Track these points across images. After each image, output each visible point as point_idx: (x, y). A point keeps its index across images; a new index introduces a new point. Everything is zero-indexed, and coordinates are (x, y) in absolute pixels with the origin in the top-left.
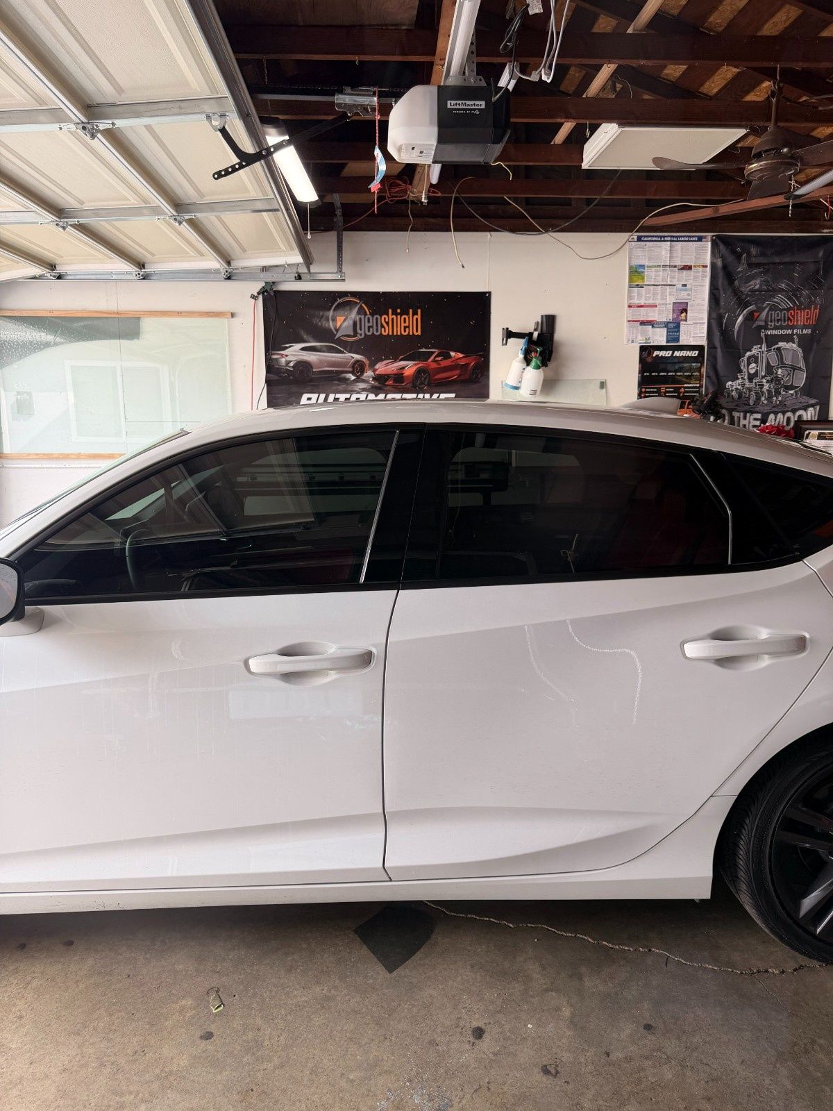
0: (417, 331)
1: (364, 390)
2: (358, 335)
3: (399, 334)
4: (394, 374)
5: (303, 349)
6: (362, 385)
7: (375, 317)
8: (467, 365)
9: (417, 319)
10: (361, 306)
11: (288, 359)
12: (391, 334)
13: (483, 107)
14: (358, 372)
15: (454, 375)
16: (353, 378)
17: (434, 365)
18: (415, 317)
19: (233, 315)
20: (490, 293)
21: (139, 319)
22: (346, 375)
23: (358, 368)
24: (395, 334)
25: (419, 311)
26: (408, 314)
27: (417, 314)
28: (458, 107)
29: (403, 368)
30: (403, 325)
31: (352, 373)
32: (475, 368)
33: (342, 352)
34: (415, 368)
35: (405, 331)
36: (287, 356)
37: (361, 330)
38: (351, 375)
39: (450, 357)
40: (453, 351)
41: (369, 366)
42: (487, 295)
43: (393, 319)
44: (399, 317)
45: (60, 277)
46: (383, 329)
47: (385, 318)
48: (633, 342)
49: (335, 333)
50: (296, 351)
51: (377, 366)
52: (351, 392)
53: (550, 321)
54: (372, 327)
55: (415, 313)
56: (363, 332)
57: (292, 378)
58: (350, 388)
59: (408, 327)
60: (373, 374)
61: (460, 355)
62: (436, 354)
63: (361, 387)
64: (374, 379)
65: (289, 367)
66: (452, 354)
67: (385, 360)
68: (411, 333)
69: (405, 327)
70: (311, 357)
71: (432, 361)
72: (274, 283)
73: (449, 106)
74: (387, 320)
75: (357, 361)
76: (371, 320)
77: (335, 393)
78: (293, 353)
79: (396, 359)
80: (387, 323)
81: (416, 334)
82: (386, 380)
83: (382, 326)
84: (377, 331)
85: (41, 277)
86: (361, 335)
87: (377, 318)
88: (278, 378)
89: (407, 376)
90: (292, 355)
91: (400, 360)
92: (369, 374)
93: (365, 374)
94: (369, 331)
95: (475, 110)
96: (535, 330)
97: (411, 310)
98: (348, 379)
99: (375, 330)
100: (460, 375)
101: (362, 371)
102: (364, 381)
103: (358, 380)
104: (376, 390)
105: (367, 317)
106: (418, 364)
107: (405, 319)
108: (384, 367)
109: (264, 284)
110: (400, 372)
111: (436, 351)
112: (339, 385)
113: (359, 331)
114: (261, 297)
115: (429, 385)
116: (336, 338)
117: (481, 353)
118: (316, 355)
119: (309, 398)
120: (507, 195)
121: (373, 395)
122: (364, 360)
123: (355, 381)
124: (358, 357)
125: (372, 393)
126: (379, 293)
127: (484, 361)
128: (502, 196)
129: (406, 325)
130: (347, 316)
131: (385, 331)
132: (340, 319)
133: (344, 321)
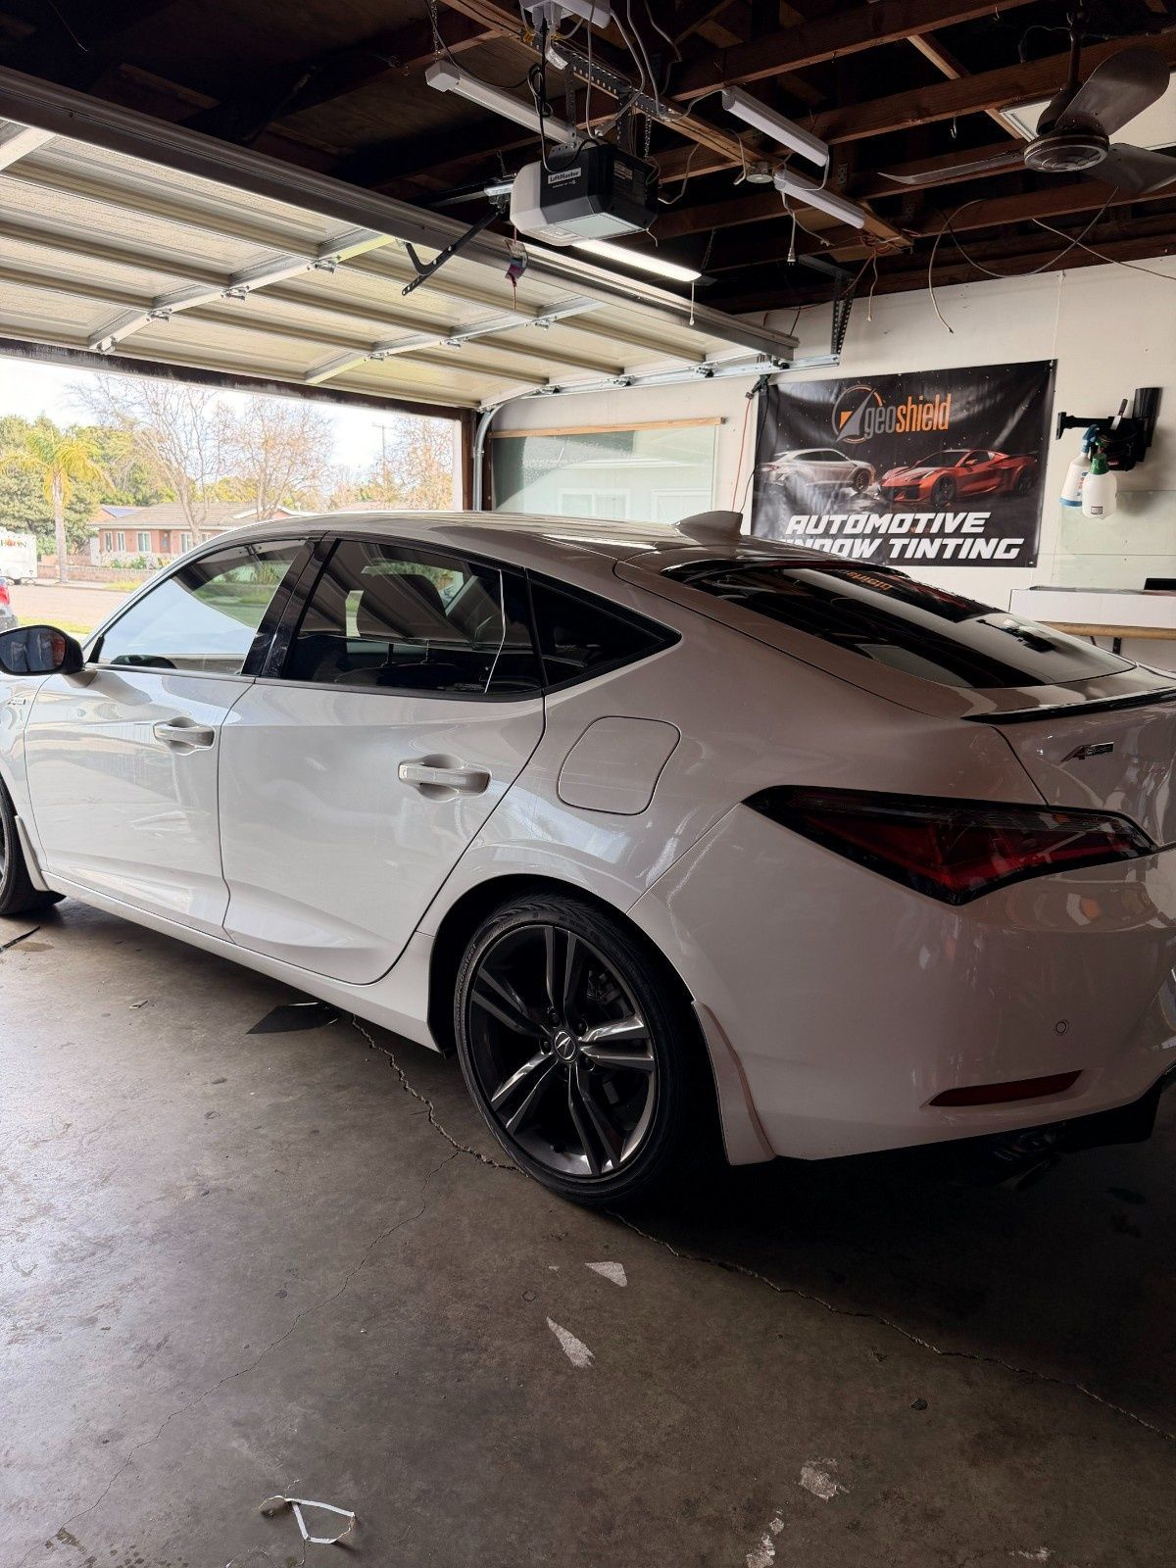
0: (943, 424)
1: (865, 509)
2: (866, 435)
3: (918, 430)
4: (908, 486)
5: (799, 457)
6: (862, 503)
7: (889, 408)
8: (1011, 470)
9: (945, 408)
10: (873, 396)
11: (779, 471)
12: (907, 430)
13: (579, 175)
14: (860, 485)
15: (991, 485)
16: (853, 492)
17: (964, 472)
18: (943, 405)
19: (724, 421)
20: (1055, 361)
21: (631, 433)
22: (845, 489)
23: (861, 480)
24: (913, 430)
25: (949, 396)
26: (933, 402)
27: (945, 401)
28: (557, 181)
29: (920, 477)
30: (926, 417)
31: (853, 486)
32: (1023, 474)
33: (842, 459)
34: (936, 477)
35: (927, 425)
36: (778, 468)
37: (869, 427)
38: (851, 489)
39: (988, 459)
40: (992, 450)
41: (875, 476)
42: (1051, 364)
43: (912, 410)
44: (920, 406)
45: (557, 391)
46: (898, 425)
47: (902, 410)
49: (837, 433)
50: (791, 461)
51: (885, 476)
52: (849, 512)
53: (1151, 398)
54: (884, 422)
55: (943, 400)
56: (871, 430)
57: (780, 495)
58: (848, 507)
59: (932, 419)
60: (879, 486)
61: (1003, 456)
62: (966, 456)
63: (862, 506)
64: (880, 493)
65: (780, 481)
66: (991, 454)
67: (897, 466)
68: (935, 428)
69: (928, 420)
70: (806, 468)
71: (961, 466)
72: (769, 376)
73: (549, 182)
74: (904, 412)
75: (861, 470)
76: (883, 415)
77: (831, 514)
78: (786, 464)
79: (911, 466)
80: (905, 416)
81: (941, 428)
82: (895, 495)
83: (898, 421)
84: (890, 428)
85: (538, 393)
86: (869, 434)
87: (892, 411)
88: (766, 496)
89: (926, 489)
90: (785, 466)
91: (917, 467)
92: (874, 487)
93: (869, 488)
94: (879, 428)
95: (572, 179)
96: (1120, 413)
97: (938, 396)
98: (847, 495)
99: (887, 426)
100: (999, 486)
101: (866, 483)
102: (866, 497)
103: (860, 495)
104: (880, 509)
105: (879, 409)
106: (941, 471)
107: (928, 409)
108: (895, 477)
109: (759, 378)
110: (916, 482)
111: (968, 451)
112: (835, 503)
113: (867, 430)
114: (757, 394)
115: (954, 500)
116: (838, 440)
117: (1035, 452)
118: (813, 465)
119: (798, 522)
120: (1040, 216)
121: (877, 516)
122: (869, 469)
123: (857, 497)
124: (862, 464)
125: (876, 513)
126: (897, 375)
127: (1039, 463)
128: (1029, 218)
129: (929, 416)
130: (854, 411)
131: (900, 428)
132: (845, 415)
133: (850, 417)
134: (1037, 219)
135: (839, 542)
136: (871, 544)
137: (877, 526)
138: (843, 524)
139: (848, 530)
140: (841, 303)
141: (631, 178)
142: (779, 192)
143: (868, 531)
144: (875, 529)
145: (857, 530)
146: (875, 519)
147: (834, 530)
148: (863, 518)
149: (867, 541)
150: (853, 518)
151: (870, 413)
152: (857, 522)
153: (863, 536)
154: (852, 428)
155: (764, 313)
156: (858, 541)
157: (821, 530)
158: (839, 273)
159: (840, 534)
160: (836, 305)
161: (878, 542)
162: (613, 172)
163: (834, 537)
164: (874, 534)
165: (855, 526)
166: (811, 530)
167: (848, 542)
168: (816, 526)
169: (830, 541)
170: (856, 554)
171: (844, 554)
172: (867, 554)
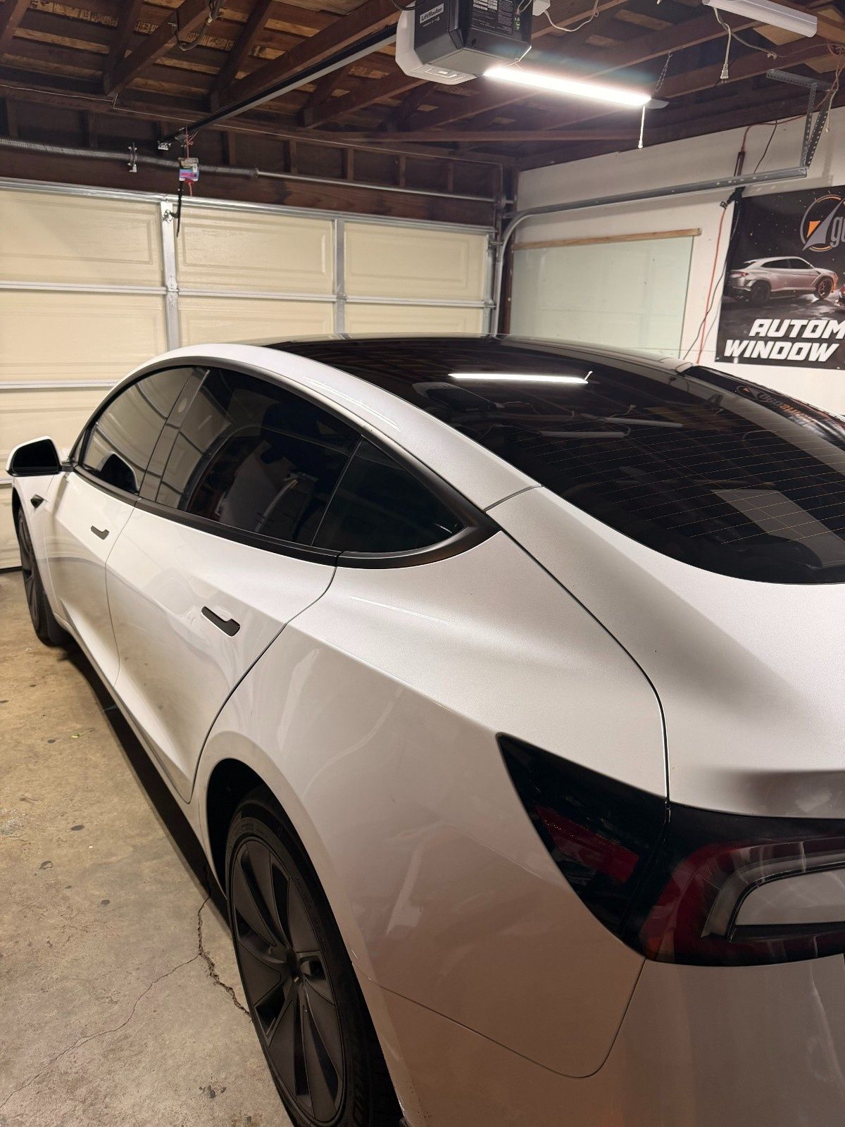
1: (826, 315)
2: (832, 244)
5: (765, 265)
6: (824, 309)
10: (842, 205)
11: (748, 278)
13: (442, 10)
14: (822, 292)
16: (815, 299)
19: (701, 232)
22: (806, 295)
23: (824, 286)
28: (427, 19)
31: (815, 293)
33: (806, 267)
36: (747, 274)
37: (836, 236)
38: (812, 296)
41: (837, 283)
49: (804, 242)
50: (758, 269)
52: (810, 317)
56: (837, 240)
57: (747, 300)
58: (809, 312)
60: (840, 293)
63: (822, 312)
64: (841, 300)
65: (748, 287)
70: (773, 275)
72: (743, 190)
73: (421, 22)
75: (824, 277)
77: (792, 318)
78: (755, 271)
86: (835, 243)
88: (734, 301)
90: (753, 273)
93: (831, 294)
95: (436, 17)
98: (809, 301)
101: (828, 289)
102: (827, 303)
103: (822, 301)
104: (839, 315)
109: (734, 190)
112: (797, 309)
113: (833, 238)
114: (732, 204)
116: (805, 248)
118: (778, 272)
119: (761, 326)
121: (836, 322)
122: (832, 276)
123: (817, 303)
124: (825, 272)
125: (835, 319)
130: (822, 220)
132: (813, 225)
133: (817, 228)
135: (798, 345)
136: (828, 348)
137: (835, 332)
138: (803, 327)
139: (807, 334)
140: (815, 116)
141: (496, 8)
142: (711, 9)
143: (826, 336)
144: (833, 335)
145: (816, 335)
146: (833, 325)
147: (794, 334)
148: (822, 323)
149: (825, 345)
150: (813, 323)
151: (838, 221)
152: (816, 327)
153: (820, 340)
154: (819, 238)
155: (744, 129)
156: (816, 345)
157: (781, 333)
158: (814, 85)
159: (799, 338)
160: (809, 117)
161: (834, 347)
162: (473, 3)
163: (794, 341)
164: (832, 339)
165: (814, 331)
166: (772, 334)
167: (806, 346)
168: (778, 330)
169: (789, 344)
170: (812, 358)
171: (802, 357)
172: (823, 359)
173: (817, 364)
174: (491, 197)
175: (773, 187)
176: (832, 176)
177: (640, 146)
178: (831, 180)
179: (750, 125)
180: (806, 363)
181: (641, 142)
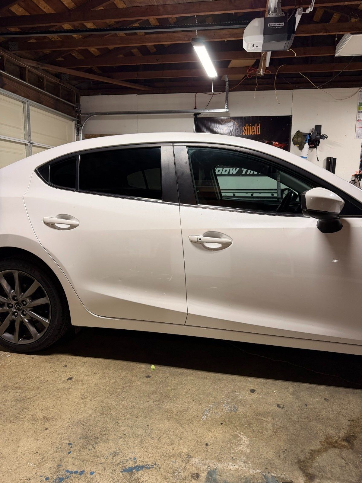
0: (258, 133)
3: (250, 134)
7: (240, 127)
9: (258, 128)
10: (234, 123)
12: (247, 134)
13: (283, 25)
18: (258, 127)
20: (292, 116)
24: (249, 134)
25: (260, 124)
26: (255, 126)
28: (272, 26)
30: (252, 130)
35: (253, 133)
37: (234, 133)
40: (273, 141)
42: (290, 117)
43: (248, 128)
44: (251, 127)
46: (243, 132)
47: (244, 128)
48: (359, 137)
53: (318, 128)
54: (239, 131)
55: (258, 125)
59: (255, 131)
61: (277, 143)
62: (266, 143)
66: (274, 142)
68: (256, 134)
69: (253, 131)
72: (198, 114)
73: (269, 26)
74: (245, 129)
76: (238, 129)
80: (245, 130)
81: (257, 134)
83: (243, 131)
84: (241, 133)
94: (237, 133)
95: (280, 26)
96: (312, 132)
97: (256, 124)
99: (240, 133)
105: (237, 127)
107: (253, 128)
117: (287, 142)
120: (301, 72)
126: (243, 117)
127: (288, 145)
128: (298, 72)
129: (253, 130)
131: (244, 133)
132: (225, 129)
133: (227, 129)
134: (301, 73)
135: (225, 169)
149: (235, 168)
155: (195, 93)
156: (231, 169)
159: (225, 166)
161: (238, 169)
164: (237, 166)
167: (228, 169)
169: (222, 169)
170: (231, 173)
171: (227, 173)
172: (235, 173)
173: (233, 175)
174: (74, 104)
175: (208, 115)
176: (230, 113)
177: (213, 91)
178: (230, 114)
179: (197, 92)
180: (229, 175)
181: (213, 90)
